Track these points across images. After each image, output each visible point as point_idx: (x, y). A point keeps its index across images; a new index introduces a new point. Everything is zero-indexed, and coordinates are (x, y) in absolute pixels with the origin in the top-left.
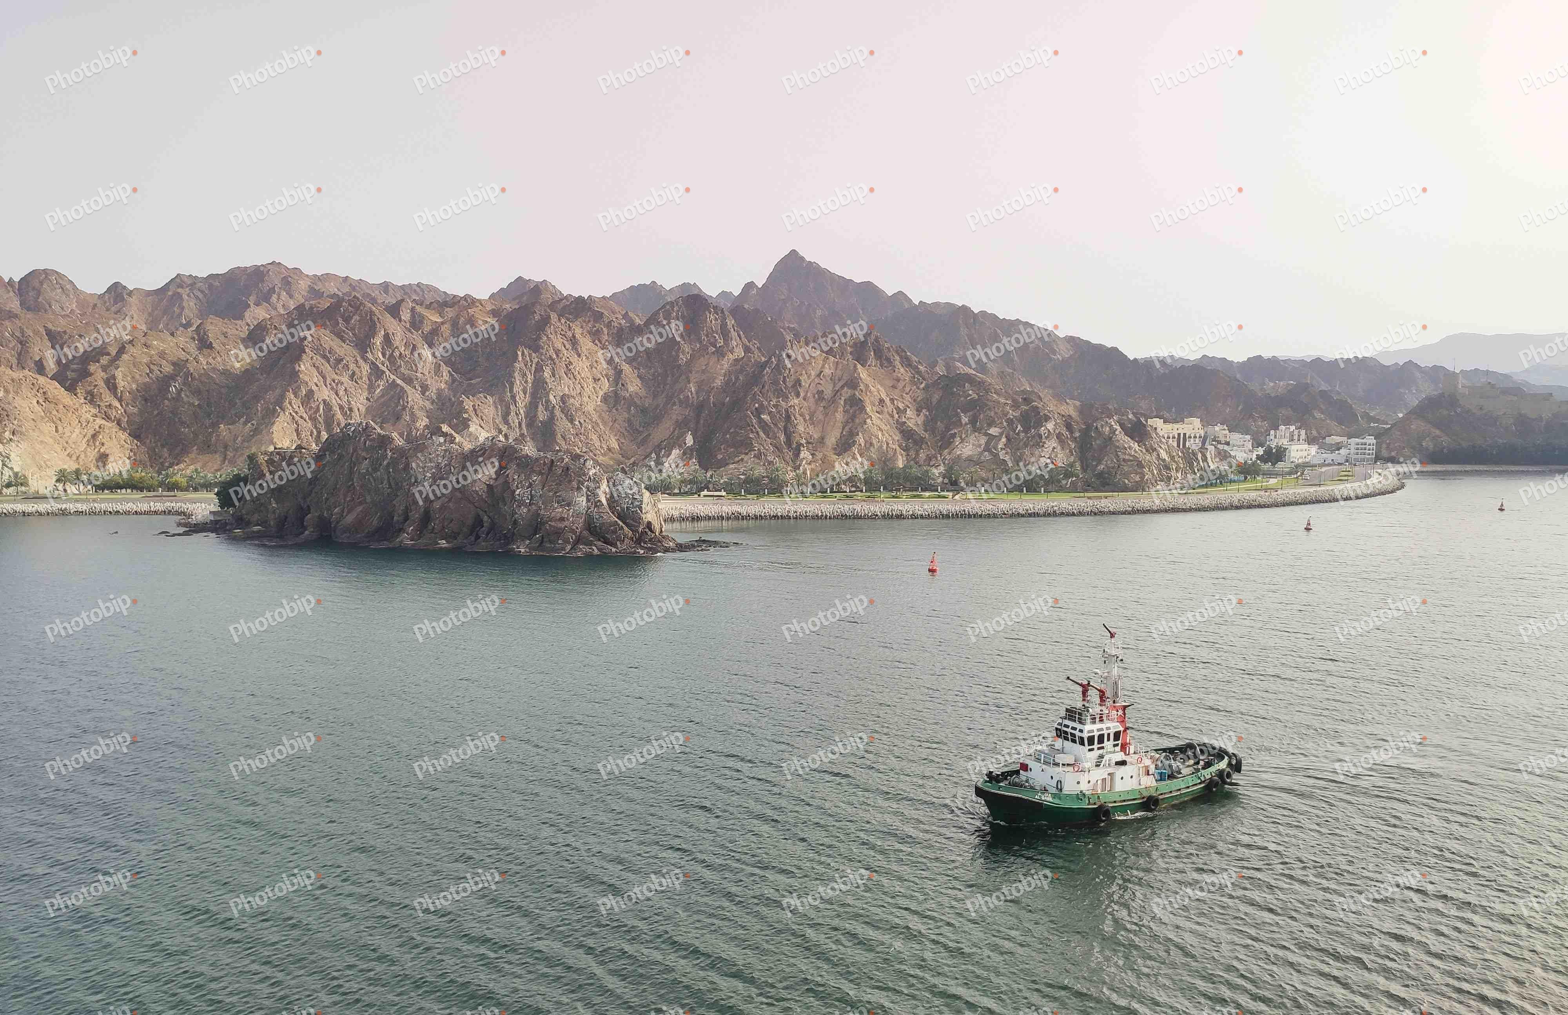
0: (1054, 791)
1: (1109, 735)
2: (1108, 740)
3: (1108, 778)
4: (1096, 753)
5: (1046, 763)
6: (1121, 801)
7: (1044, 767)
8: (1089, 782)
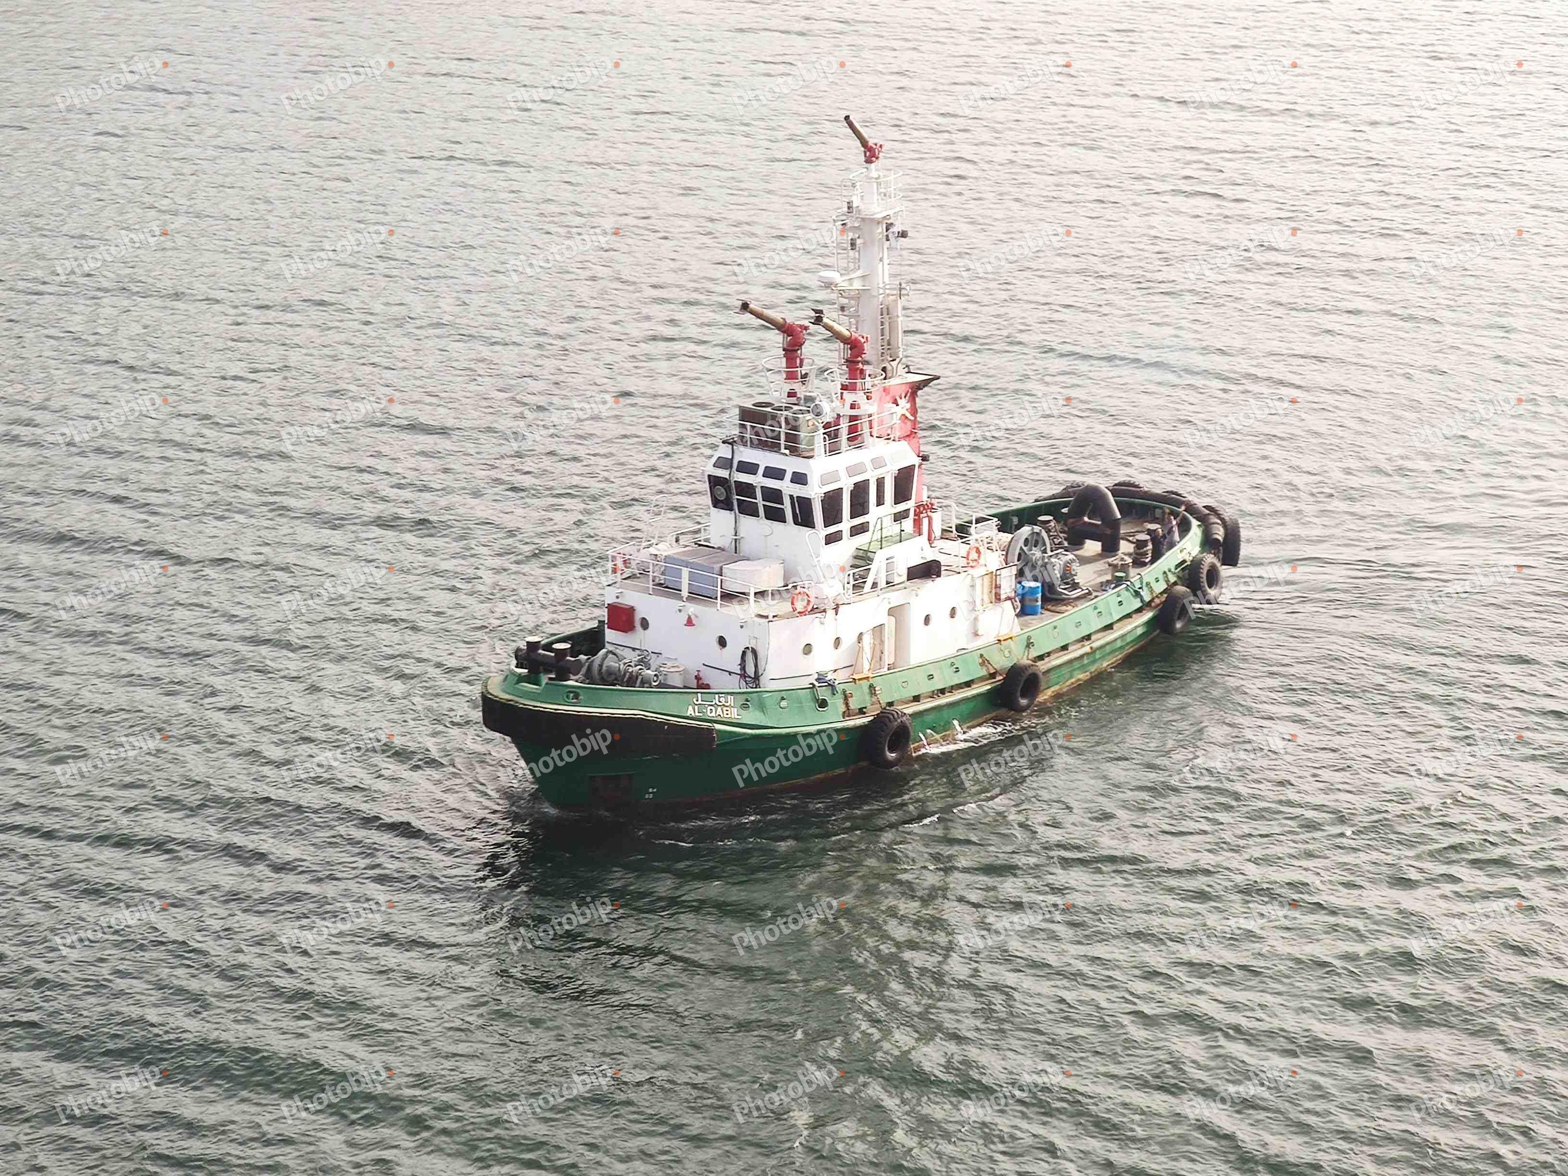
0: (734, 684)
1: (880, 483)
2: (880, 502)
3: (890, 624)
4: (848, 547)
5: (695, 596)
6: (933, 695)
7: (692, 609)
8: (837, 642)
